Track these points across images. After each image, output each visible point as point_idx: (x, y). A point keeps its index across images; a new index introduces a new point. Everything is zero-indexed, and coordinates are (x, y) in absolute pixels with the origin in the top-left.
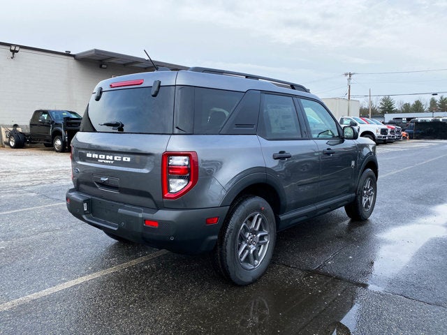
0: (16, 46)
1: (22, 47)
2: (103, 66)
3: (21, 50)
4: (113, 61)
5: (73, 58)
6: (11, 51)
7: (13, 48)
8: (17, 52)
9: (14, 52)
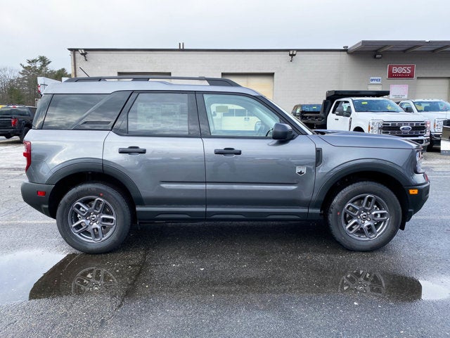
0: (293, 50)
1: (298, 50)
2: (377, 56)
3: (298, 53)
4: (387, 49)
5: (346, 53)
6: (290, 55)
7: (291, 53)
8: (295, 55)
9: (292, 55)
